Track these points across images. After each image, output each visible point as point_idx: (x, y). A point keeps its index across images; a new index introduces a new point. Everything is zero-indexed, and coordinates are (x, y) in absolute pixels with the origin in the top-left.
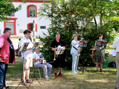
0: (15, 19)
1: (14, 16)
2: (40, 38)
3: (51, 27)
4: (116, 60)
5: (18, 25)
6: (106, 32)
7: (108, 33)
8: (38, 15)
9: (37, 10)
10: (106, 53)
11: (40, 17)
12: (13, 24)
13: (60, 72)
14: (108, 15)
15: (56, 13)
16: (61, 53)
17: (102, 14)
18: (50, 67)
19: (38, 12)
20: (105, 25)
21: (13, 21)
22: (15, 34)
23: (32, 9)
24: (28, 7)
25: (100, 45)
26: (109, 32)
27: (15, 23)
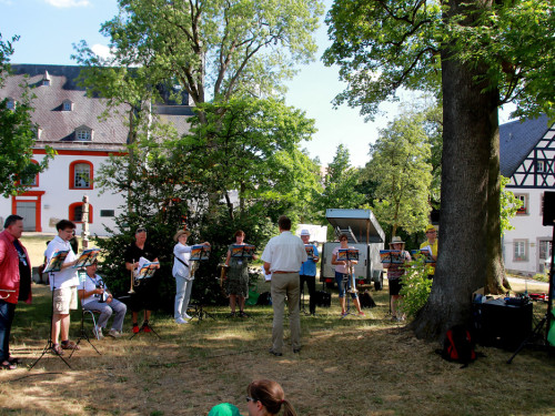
0: (40, 194)
1: (37, 186)
2: (97, 239)
3: (125, 214)
4: (272, 289)
5: (47, 207)
6: (252, 225)
7: (257, 227)
8: (95, 184)
9: (95, 173)
10: (253, 272)
11: (101, 189)
12: (34, 204)
13: (147, 321)
14: (257, 187)
15: (138, 179)
16: (148, 276)
17: (243, 185)
18: (123, 310)
19: (96, 176)
20: (252, 209)
21: (35, 198)
22: (38, 228)
23: (81, 169)
24: (73, 165)
25: (240, 255)
26: (260, 225)
27: (38, 202)
